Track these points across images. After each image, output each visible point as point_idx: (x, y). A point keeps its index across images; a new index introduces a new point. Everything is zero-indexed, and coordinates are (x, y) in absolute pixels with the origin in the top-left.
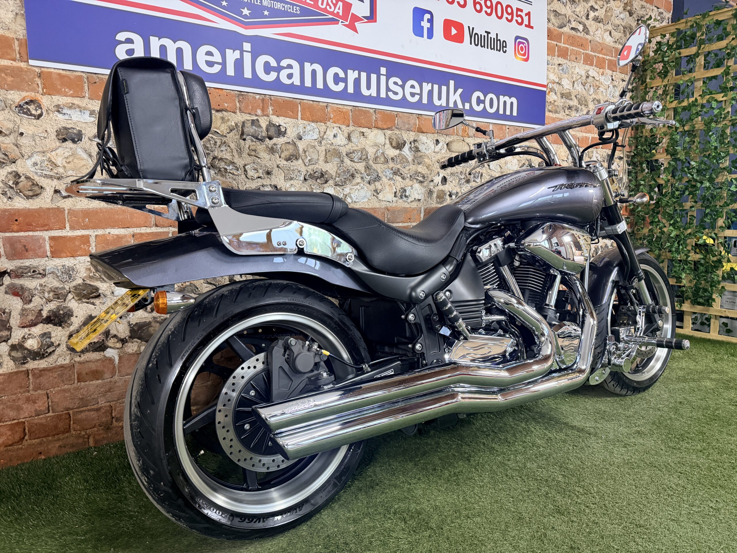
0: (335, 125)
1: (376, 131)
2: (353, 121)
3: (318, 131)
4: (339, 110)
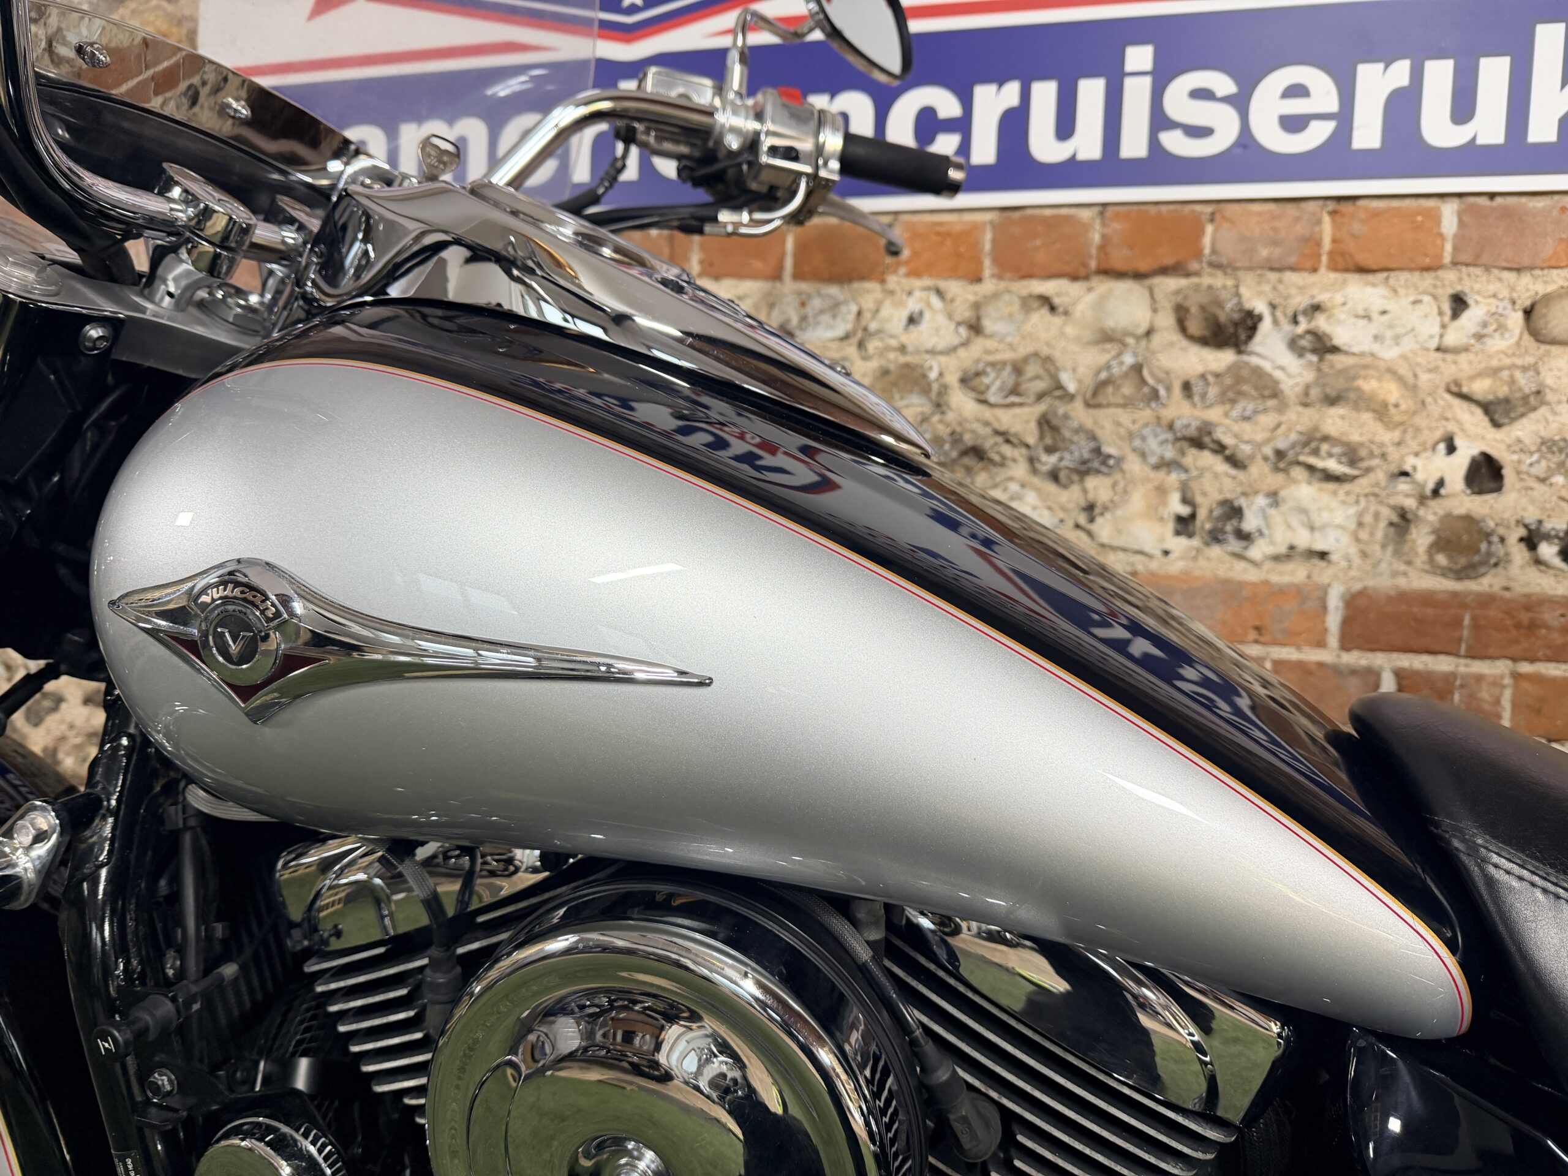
0: (917, 283)
1: (1104, 286)
2: (996, 261)
3: (854, 308)
4: (939, 229)
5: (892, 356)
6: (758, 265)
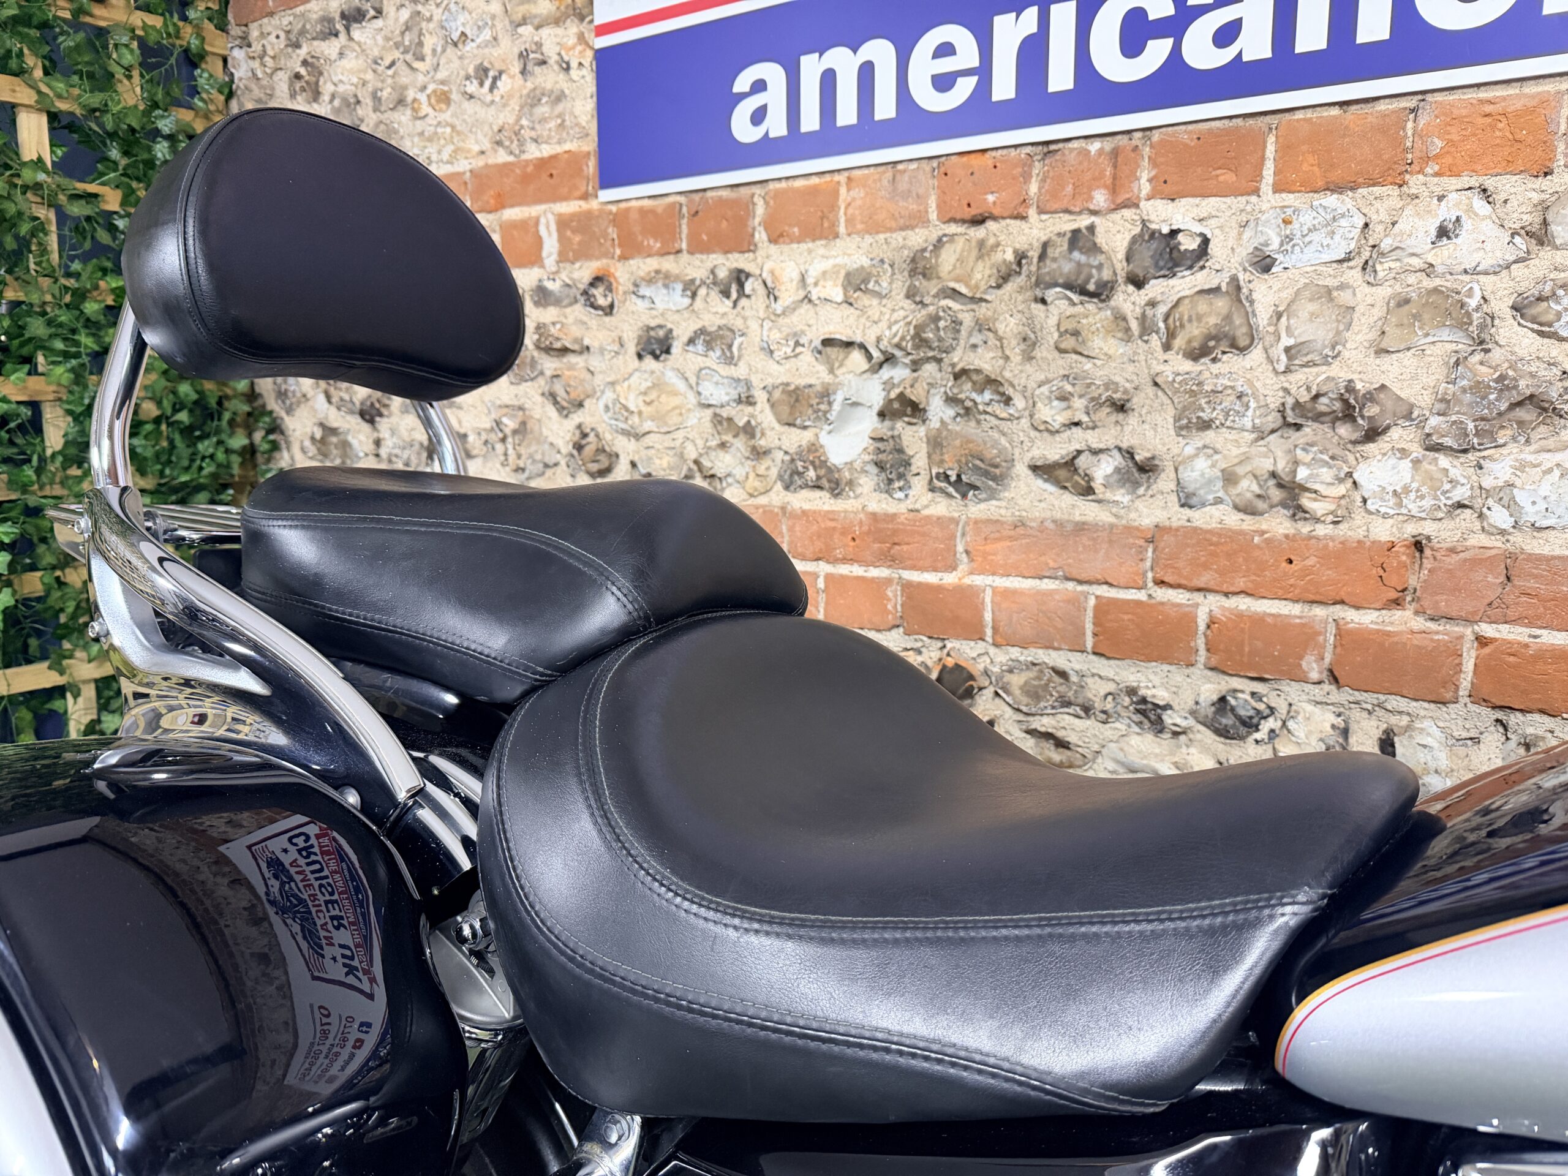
0: (1452, 183)
3: (1361, 224)
4: (1488, 109)
5: (1412, 279)
6: (1228, 177)
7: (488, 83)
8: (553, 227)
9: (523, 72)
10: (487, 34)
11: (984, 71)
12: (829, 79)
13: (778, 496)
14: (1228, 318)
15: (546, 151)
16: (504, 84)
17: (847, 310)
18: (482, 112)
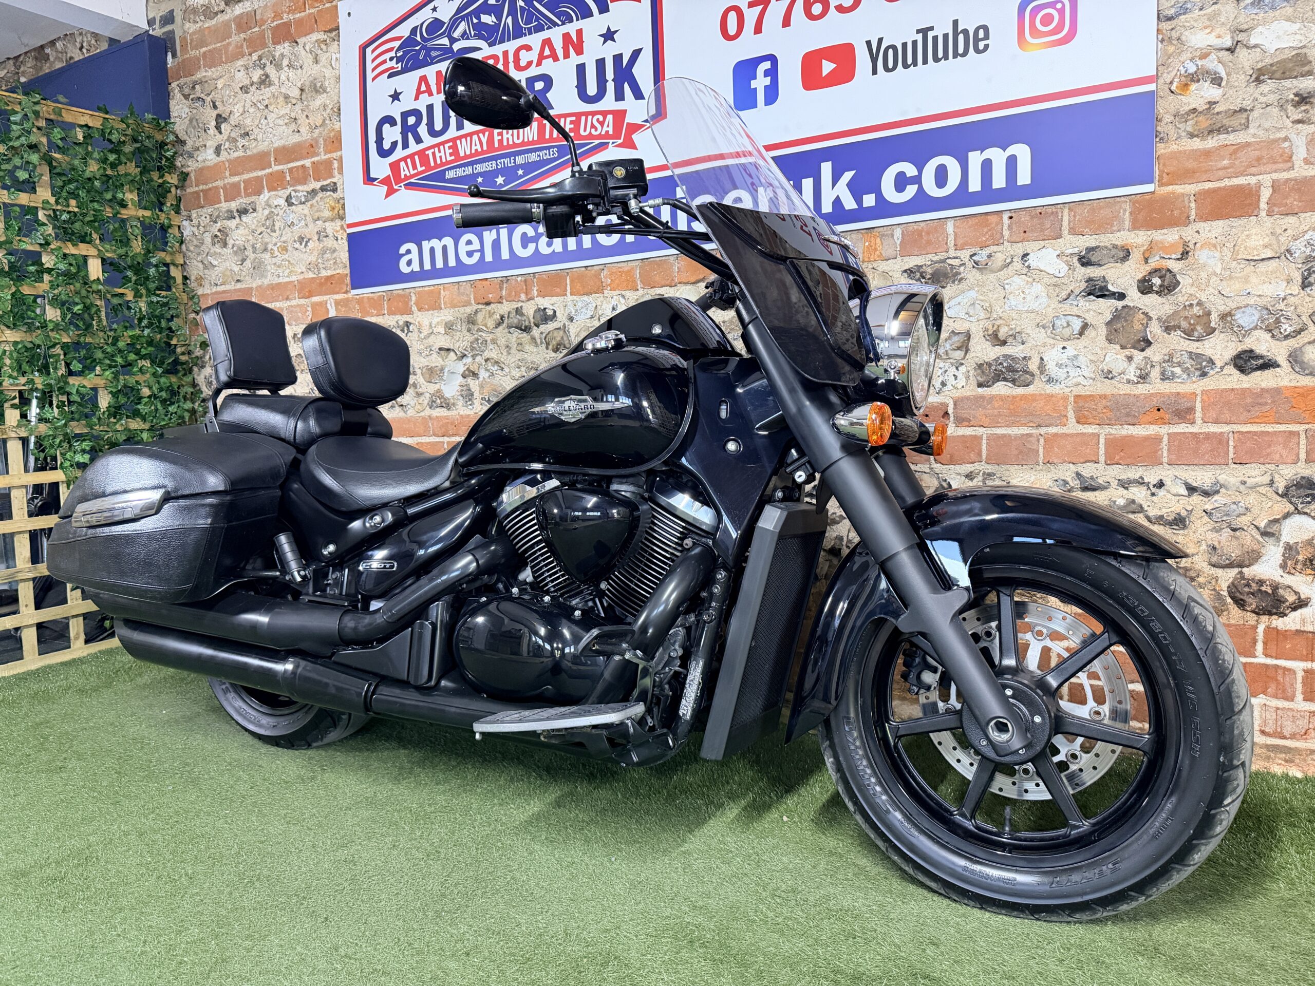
0: (615, 293)
2: (642, 282)
3: (595, 306)
4: (620, 270)
7: (304, 244)
8: (333, 305)
9: (319, 240)
10: (303, 223)
11: (482, 250)
12: (432, 250)
13: (428, 412)
14: (562, 338)
15: (329, 273)
16: (311, 244)
17: (447, 337)
18: (302, 256)
